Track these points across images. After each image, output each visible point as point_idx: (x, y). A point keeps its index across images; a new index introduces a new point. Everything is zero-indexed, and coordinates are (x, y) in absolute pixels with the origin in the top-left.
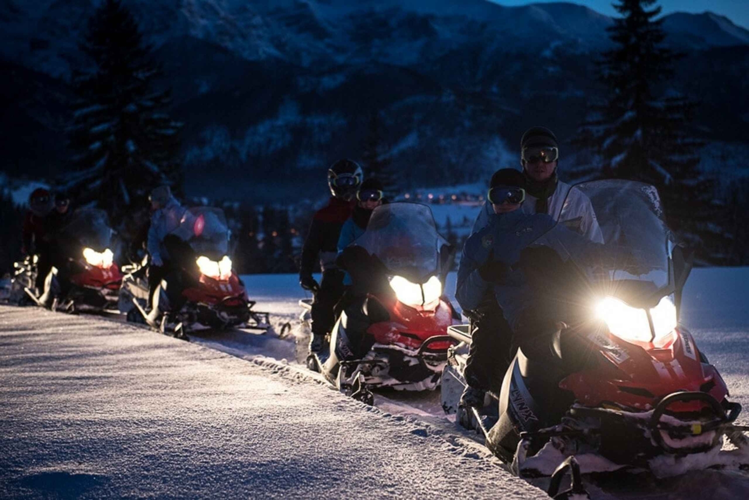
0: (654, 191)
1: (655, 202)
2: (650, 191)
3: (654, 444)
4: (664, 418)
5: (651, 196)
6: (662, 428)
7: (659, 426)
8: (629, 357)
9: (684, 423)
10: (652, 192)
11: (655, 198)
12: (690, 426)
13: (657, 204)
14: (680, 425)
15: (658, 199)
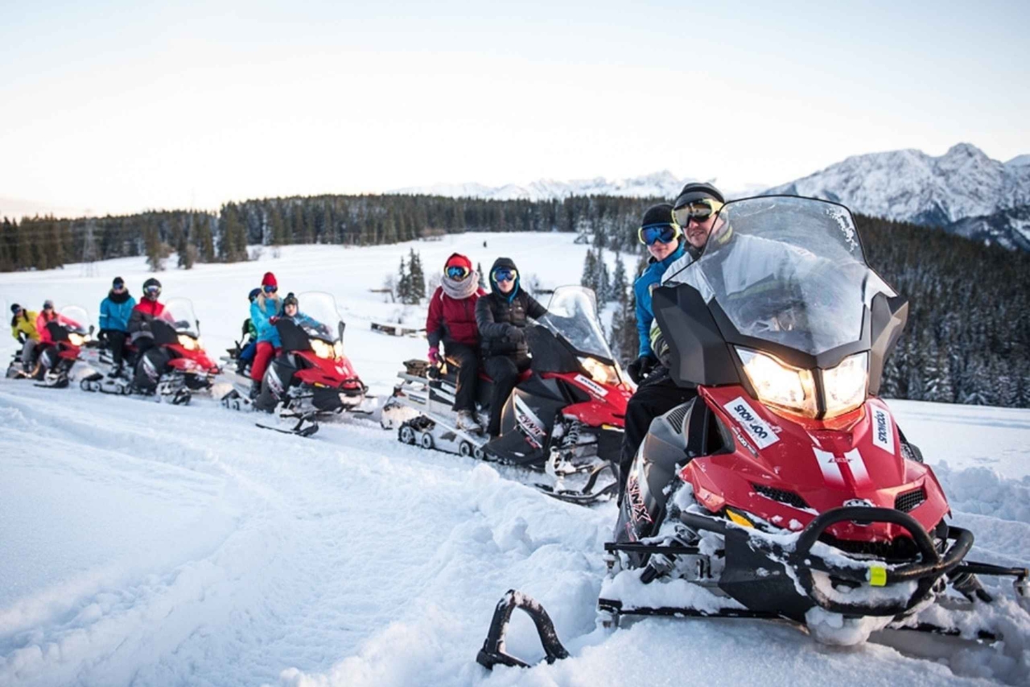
0: (845, 215)
1: (847, 230)
2: (839, 215)
3: (801, 591)
4: (819, 548)
5: (841, 221)
6: (813, 566)
7: (808, 562)
8: (778, 439)
9: (854, 564)
10: (842, 217)
11: (847, 225)
12: (864, 571)
13: (850, 234)
14: (845, 565)
15: (852, 226)
